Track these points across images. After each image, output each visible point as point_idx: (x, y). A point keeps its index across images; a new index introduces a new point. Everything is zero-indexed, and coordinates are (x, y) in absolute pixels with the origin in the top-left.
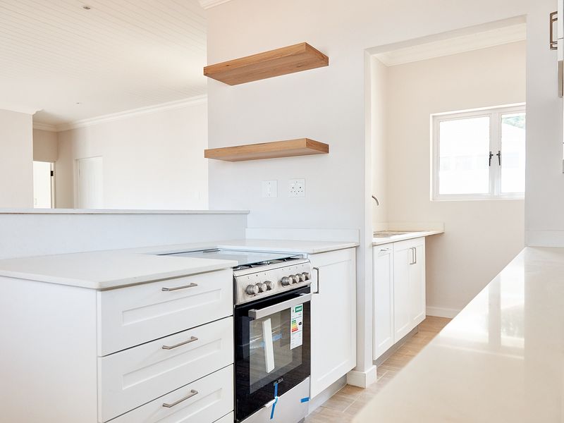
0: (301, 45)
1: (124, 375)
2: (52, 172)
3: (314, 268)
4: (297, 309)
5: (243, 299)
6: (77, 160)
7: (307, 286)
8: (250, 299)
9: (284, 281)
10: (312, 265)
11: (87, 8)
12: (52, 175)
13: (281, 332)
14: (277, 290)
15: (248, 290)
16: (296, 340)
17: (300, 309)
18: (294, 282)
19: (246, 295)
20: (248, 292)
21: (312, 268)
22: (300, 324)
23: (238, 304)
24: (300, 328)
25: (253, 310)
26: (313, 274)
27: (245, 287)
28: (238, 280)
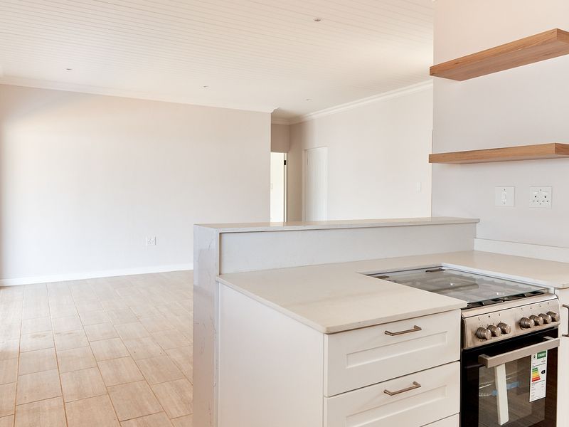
0: (551, 32)
1: (347, 417)
2: (285, 161)
3: (564, 306)
4: (540, 355)
5: (472, 343)
6: (305, 150)
7: (553, 327)
8: (479, 343)
9: (523, 322)
10: (560, 302)
11: (317, 21)
12: (285, 164)
13: (518, 380)
14: (513, 332)
15: (479, 333)
16: (538, 391)
17: (543, 355)
18: (537, 324)
19: (476, 340)
20: (478, 335)
21: (560, 305)
22: (543, 372)
23: (466, 348)
24: (544, 377)
25: (483, 356)
26: (563, 314)
27: (475, 329)
28: (468, 322)
